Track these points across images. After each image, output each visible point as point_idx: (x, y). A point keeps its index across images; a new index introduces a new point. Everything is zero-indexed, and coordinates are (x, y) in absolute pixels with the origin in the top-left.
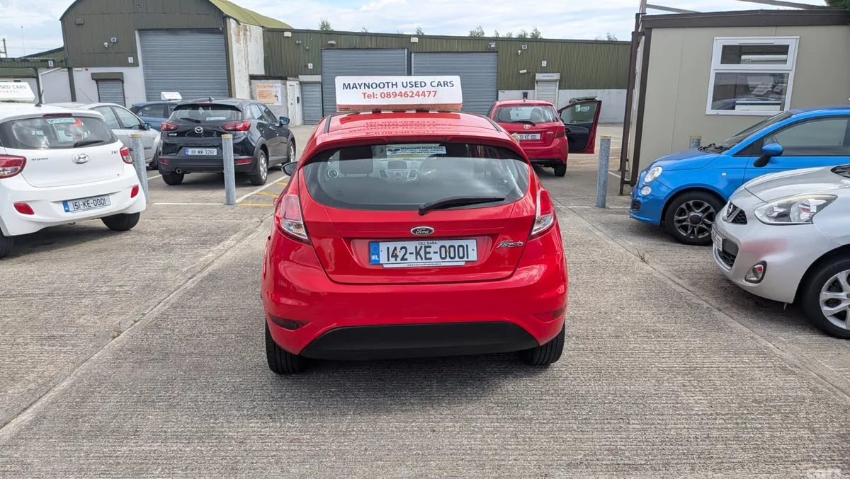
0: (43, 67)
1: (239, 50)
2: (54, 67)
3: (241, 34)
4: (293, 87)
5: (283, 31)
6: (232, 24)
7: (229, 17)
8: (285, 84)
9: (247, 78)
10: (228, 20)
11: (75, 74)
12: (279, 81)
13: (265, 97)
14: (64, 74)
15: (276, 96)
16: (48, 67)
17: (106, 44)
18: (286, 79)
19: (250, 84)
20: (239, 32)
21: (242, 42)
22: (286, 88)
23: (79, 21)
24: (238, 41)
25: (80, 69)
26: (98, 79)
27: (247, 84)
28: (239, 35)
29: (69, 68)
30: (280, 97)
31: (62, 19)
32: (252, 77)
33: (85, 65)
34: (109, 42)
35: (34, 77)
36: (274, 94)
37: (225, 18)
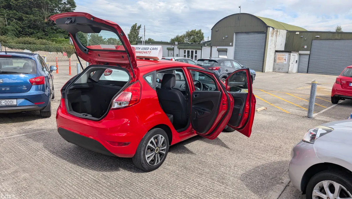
0: (203, 46)
1: (272, 40)
2: (207, 46)
3: (275, 33)
4: (294, 56)
5: (296, 32)
6: (271, 30)
7: (269, 27)
8: (290, 54)
9: (274, 52)
10: (268, 28)
11: (213, 49)
12: (288, 53)
13: (280, 60)
14: (209, 48)
15: (285, 59)
16: (205, 46)
17: (224, 38)
18: (291, 52)
19: (275, 54)
20: (273, 33)
21: (274, 37)
22: (290, 56)
23: (217, 30)
24: (272, 36)
25: (214, 47)
26: (219, 51)
27: (274, 54)
28: (273, 34)
29: (211, 47)
30: (286, 60)
31: (212, 29)
32: (276, 51)
33: (216, 46)
34: (225, 37)
35: (200, 49)
36: (284, 59)
37: (267, 27)
